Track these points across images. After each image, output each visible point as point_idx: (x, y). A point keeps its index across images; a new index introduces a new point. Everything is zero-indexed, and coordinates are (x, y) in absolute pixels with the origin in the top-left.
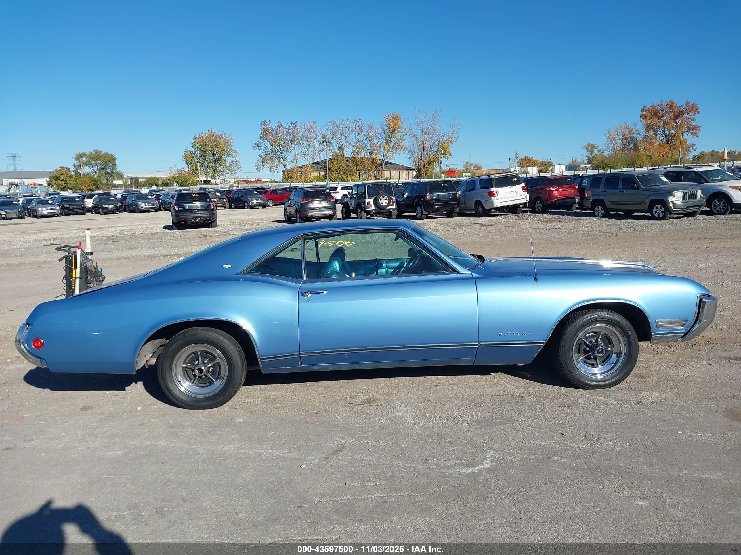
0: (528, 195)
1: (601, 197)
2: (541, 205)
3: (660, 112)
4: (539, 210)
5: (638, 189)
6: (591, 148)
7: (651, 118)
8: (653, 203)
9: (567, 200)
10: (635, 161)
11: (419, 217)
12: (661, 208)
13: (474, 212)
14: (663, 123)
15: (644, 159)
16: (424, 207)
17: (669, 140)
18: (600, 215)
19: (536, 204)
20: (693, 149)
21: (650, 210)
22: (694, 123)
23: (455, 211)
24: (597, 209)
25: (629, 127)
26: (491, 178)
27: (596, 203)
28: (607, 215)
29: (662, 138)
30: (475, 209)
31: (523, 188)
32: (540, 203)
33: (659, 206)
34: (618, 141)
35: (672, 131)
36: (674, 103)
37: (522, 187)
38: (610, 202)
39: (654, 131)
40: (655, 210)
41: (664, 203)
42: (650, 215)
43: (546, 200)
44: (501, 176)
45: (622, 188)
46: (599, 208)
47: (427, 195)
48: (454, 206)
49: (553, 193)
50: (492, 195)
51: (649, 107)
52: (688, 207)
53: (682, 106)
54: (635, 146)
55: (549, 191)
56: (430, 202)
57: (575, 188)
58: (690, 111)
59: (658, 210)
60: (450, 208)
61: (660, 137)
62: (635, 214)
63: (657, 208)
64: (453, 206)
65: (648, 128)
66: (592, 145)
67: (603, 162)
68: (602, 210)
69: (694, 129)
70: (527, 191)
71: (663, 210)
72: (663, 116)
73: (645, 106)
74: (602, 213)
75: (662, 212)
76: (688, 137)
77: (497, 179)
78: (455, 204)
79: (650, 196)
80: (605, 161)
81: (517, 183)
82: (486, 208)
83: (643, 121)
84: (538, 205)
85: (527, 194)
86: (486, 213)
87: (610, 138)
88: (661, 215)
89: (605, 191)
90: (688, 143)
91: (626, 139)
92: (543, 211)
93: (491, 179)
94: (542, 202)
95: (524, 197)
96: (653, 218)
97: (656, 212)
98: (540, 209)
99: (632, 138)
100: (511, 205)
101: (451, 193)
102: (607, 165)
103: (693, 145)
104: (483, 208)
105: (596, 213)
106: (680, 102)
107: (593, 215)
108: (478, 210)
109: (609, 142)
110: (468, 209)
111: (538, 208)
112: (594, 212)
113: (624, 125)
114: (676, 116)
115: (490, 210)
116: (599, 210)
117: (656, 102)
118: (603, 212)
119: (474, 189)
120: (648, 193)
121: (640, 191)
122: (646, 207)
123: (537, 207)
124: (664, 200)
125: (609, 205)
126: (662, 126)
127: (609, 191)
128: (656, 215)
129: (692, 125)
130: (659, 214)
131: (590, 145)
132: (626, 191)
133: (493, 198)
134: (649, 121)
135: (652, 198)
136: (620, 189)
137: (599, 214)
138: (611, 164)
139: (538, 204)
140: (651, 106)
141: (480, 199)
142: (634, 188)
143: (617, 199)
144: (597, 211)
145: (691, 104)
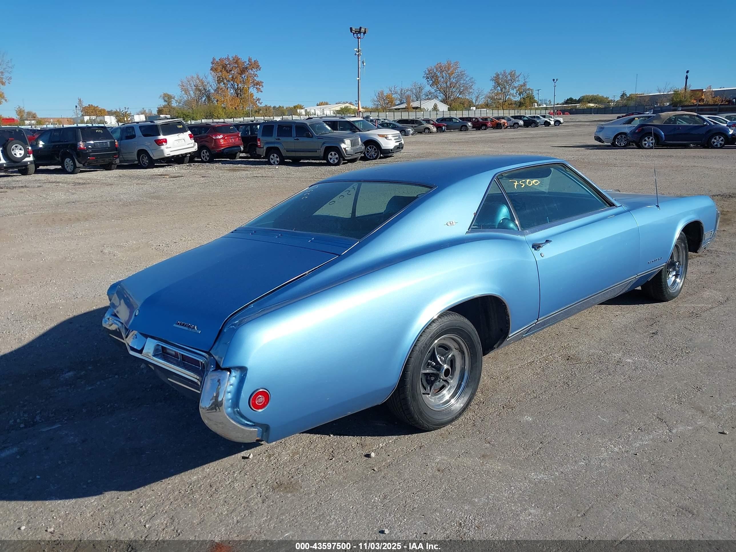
0: (196, 144)
1: (276, 145)
2: (208, 154)
3: (228, 66)
4: (206, 159)
5: (312, 137)
6: (168, 98)
7: (221, 71)
8: (328, 150)
9: (233, 149)
10: (213, 113)
11: (70, 171)
12: (335, 154)
13: (136, 162)
14: (232, 77)
15: (220, 110)
16: (76, 159)
17: (239, 93)
18: (276, 163)
19: (202, 153)
20: (259, 103)
21: (325, 157)
22: (257, 79)
23: (115, 162)
24: (272, 157)
25: (201, 78)
26: (155, 124)
27: (270, 151)
28: (282, 162)
29: (232, 91)
30: (139, 160)
31: (191, 137)
32: (206, 152)
33: (333, 153)
34: (192, 92)
35: (240, 85)
36: (239, 59)
37: (189, 135)
38: (285, 150)
39: (224, 84)
40: (330, 156)
41: (338, 150)
42: (325, 161)
43: (213, 148)
44: (166, 122)
45: (296, 136)
46: (274, 156)
47: (80, 143)
48: (115, 157)
49: (219, 141)
50: (160, 143)
51: (217, 60)
52: (356, 153)
53: (245, 62)
54: (208, 97)
55: (215, 139)
56: (84, 152)
57: (238, 137)
58: (253, 67)
59: (333, 157)
60: (110, 159)
61: (230, 90)
62: (301, 161)
63: (331, 155)
64: (113, 157)
65: (220, 80)
66: (168, 95)
67: (182, 113)
68: (277, 157)
69: (257, 84)
70: (194, 139)
71: (337, 156)
72: (231, 71)
73: (214, 59)
74: (277, 161)
75: (337, 158)
76: (253, 90)
77: (163, 125)
78: (115, 154)
79: (324, 143)
80: (185, 112)
81: (183, 131)
82: (154, 158)
83: (213, 73)
84: (205, 154)
85: (195, 142)
86: (152, 164)
87: (183, 89)
88: (336, 161)
89: (279, 139)
90: (254, 97)
91: (200, 90)
92: (211, 161)
93: (156, 126)
94: (208, 150)
95: (192, 145)
96: (329, 164)
97: (331, 159)
98: (208, 159)
99: (205, 89)
100: (181, 154)
101: (108, 141)
102: (187, 116)
103: (259, 99)
104: (150, 158)
105: (272, 161)
106: (244, 59)
107: (269, 163)
108: (143, 161)
109: (183, 92)
110: (128, 160)
111: (205, 157)
112: (269, 160)
113: (196, 76)
114: (243, 71)
115: (158, 161)
116: (274, 158)
117: (224, 56)
118: (278, 159)
119: (134, 136)
120: (323, 141)
121: (314, 139)
122: (322, 154)
123: (203, 157)
124: (337, 147)
125: (284, 153)
126: (232, 80)
127: (283, 139)
128: (331, 161)
129: (256, 80)
130: (334, 160)
131: (166, 95)
132: (301, 139)
133: (163, 147)
134: (219, 74)
135: (326, 145)
136: (294, 137)
137: (274, 162)
138: (191, 114)
139: (203, 153)
140: (220, 59)
141: (144, 148)
142: (308, 136)
143: (292, 147)
144: (272, 159)
145: (253, 61)
